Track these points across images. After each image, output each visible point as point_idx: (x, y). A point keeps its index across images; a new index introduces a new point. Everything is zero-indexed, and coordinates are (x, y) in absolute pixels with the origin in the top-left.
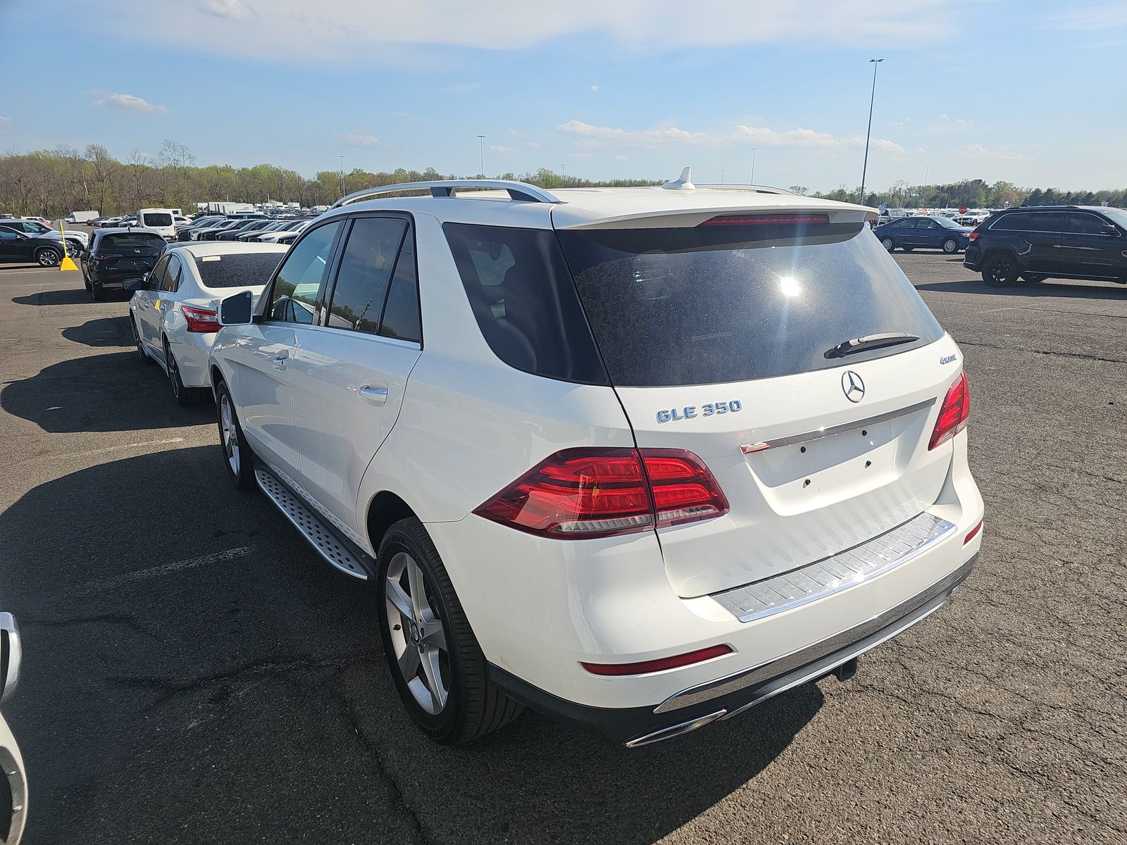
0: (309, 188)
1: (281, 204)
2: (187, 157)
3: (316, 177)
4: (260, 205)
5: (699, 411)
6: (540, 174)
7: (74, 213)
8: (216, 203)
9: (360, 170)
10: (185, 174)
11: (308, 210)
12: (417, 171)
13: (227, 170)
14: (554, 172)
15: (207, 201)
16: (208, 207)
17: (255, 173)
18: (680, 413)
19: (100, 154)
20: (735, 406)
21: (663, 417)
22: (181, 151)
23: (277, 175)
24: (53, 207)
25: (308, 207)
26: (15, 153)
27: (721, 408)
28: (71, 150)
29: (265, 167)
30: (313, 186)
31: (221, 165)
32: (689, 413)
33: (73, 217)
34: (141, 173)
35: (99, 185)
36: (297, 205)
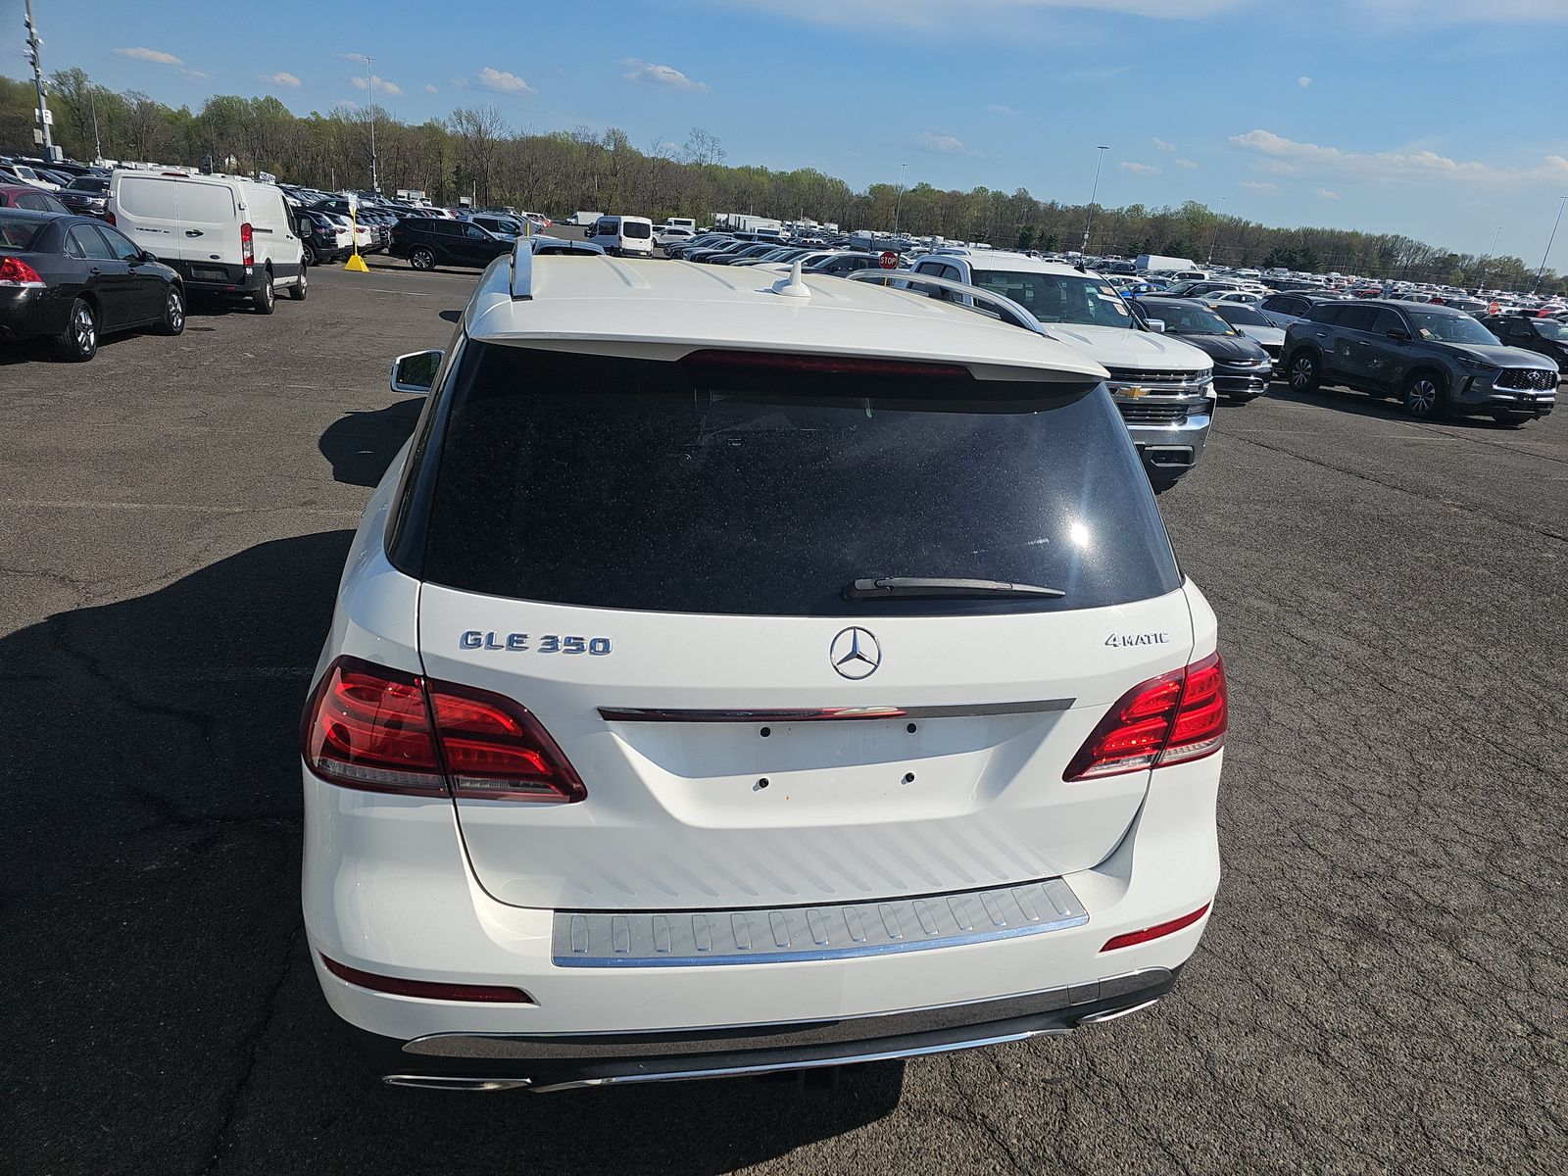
0: (856, 206)
1: (815, 224)
2: (716, 152)
3: (868, 190)
4: (790, 223)
5: (534, 642)
6: (1185, 209)
7: (578, 213)
8: (737, 216)
9: (927, 185)
10: (710, 174)
11: (847, 235)
12: (1004, 192)
13: (762, 172)
14: (1208, 208)
15: (727, 211)
16: (727, 219)
17: (793, 180)
18: (501, 639)
19: (619, 140)
20: (600, 647)
21: (472, 640)
22: (711, 144)
23: (820, 183)
24: (558, 203)
25: (849, 232)
26: (530, 133)
27: (576, 644)
28: (590, 134)
29: (808, 172)
30: (863, 203)
31: (755, 165)
32: (515, 642)
33: (576, 217)
34: (663, 168)
35: (612, 180)
36: (835, 227)
